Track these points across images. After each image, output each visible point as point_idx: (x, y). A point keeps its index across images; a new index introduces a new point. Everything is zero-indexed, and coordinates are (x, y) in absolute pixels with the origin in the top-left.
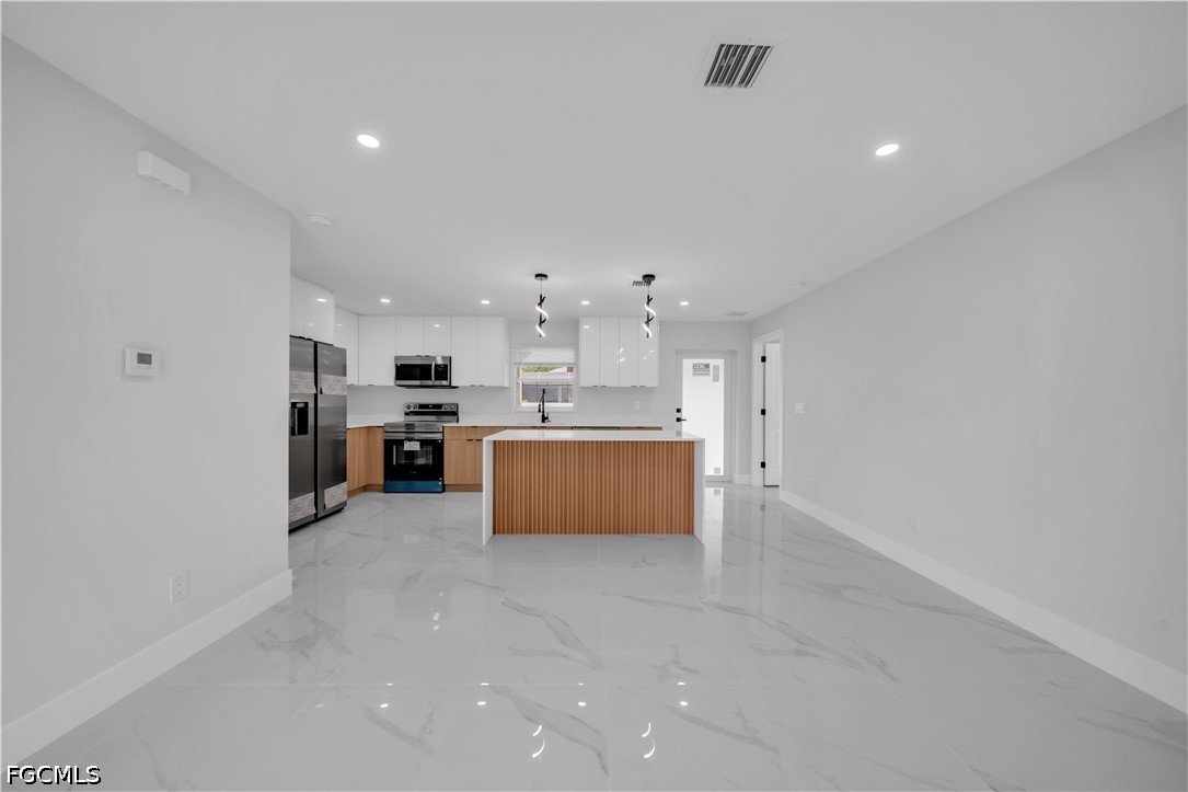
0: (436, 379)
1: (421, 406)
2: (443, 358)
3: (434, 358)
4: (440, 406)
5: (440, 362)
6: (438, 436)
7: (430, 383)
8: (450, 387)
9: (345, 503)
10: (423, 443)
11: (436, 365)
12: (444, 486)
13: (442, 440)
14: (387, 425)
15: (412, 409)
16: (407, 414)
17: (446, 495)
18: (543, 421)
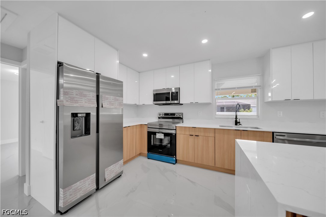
0: (172, 100)
1: (166, 114)
2: (175, 89)
3: (171, 89)
4: (174, 114)
5: (174, 91)
6: (173, 132)
7: (169, 102)
8: (179, 104)
9: (122, 172)
10: (166, 135)
11: (172, 93)
12: (176, 160)
13: (176, 134)
14: (149, 124)
15: (161, 116)
16: (159, 118)
17: (177, 165)
18: (236, 124)
